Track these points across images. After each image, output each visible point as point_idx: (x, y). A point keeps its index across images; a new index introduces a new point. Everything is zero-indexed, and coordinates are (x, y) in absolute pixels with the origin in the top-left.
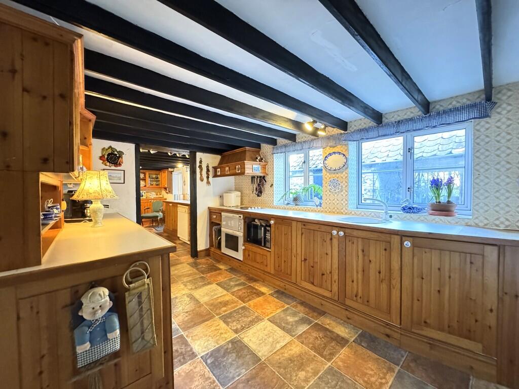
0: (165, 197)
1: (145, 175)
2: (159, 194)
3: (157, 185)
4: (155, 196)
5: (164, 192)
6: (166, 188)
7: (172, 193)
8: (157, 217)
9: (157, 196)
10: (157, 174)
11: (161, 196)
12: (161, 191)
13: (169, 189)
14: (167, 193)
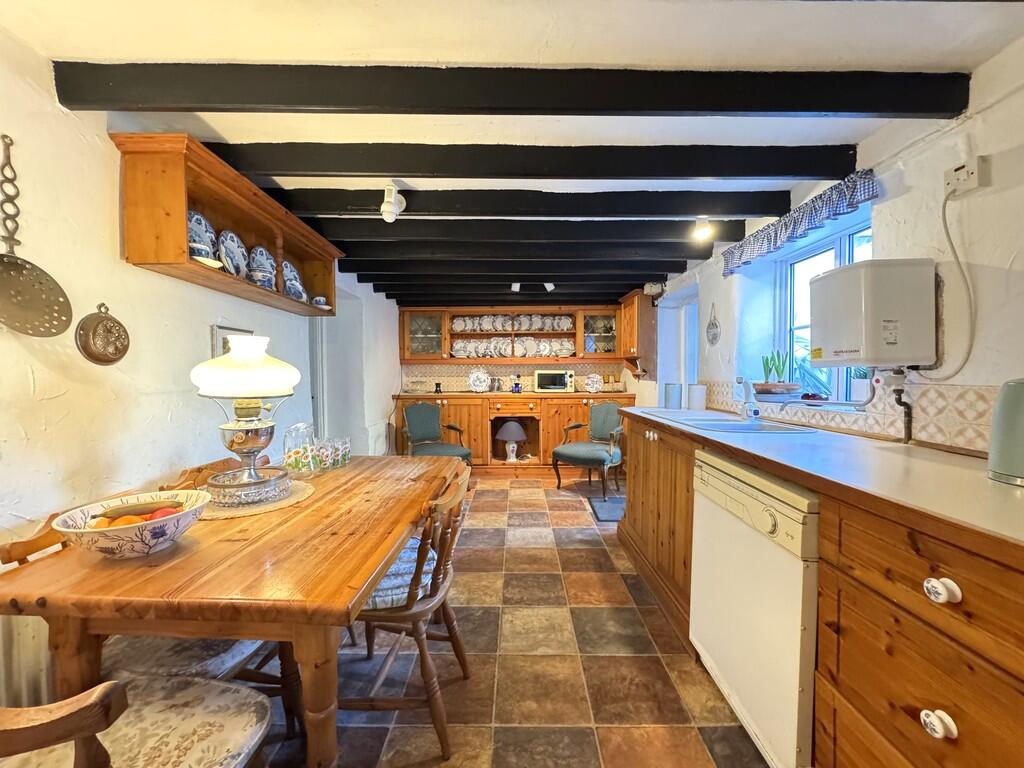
0: (630, 391)
1: (574, 324)
2: (611, 379)
3: (609, 351)
4: (600, 386)
5: (627, 374)
6: (632, 361)
7: (653, 378)
8: (601, 462)
9: (608, 387)
10: (608, 318)
11: (620, 386)
12: (620, 372)
13: (642, 364)
14: (637, 376)
